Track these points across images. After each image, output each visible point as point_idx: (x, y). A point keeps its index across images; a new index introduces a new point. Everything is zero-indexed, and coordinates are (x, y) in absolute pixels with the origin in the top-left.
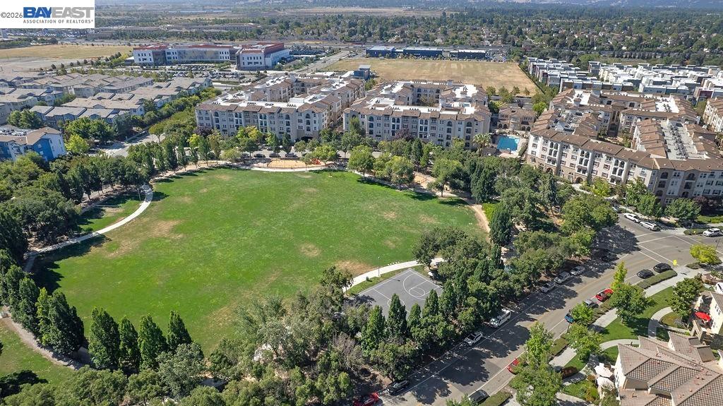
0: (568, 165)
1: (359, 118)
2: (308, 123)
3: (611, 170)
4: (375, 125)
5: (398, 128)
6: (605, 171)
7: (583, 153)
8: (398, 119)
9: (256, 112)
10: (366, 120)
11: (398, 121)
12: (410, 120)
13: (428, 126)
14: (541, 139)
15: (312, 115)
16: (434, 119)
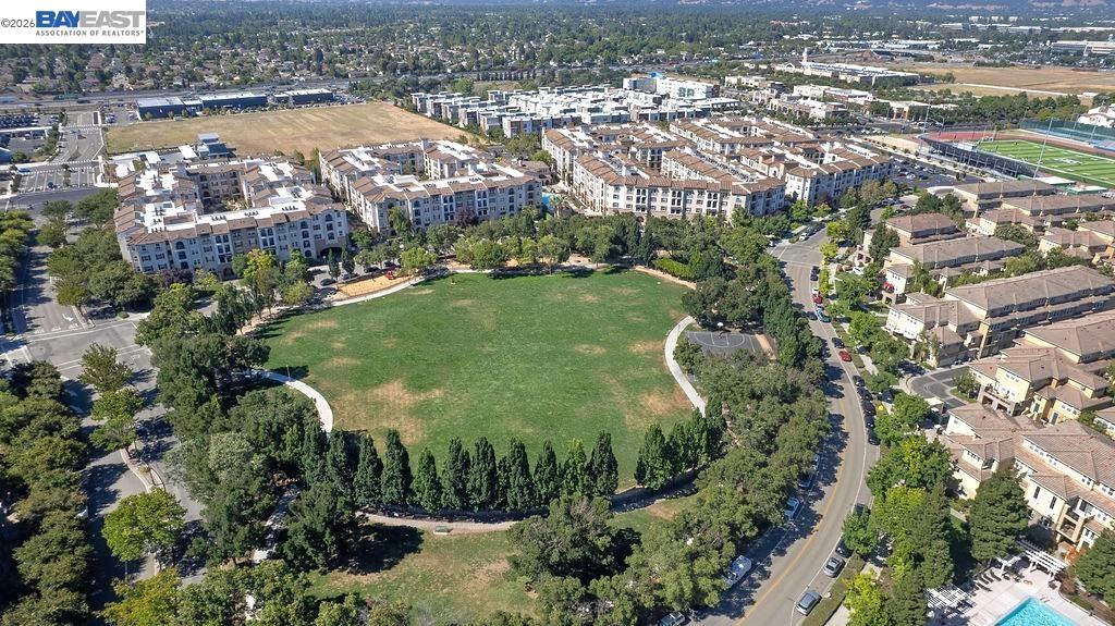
0: (658, 209)
1: (398, 206)
2: (330, 227)
3: (705, 203)
4: (422, 212)
5: (452, 209)
6: (699, 206)
7: (674, 193)
8: (451, 197)
9: (253, 228)
10: (410, 208)
11: (451, 200)
12: (464, 196)
13: (487, 199)
14: (623, 189)
15: (334, 215)
16: (492, 189)
